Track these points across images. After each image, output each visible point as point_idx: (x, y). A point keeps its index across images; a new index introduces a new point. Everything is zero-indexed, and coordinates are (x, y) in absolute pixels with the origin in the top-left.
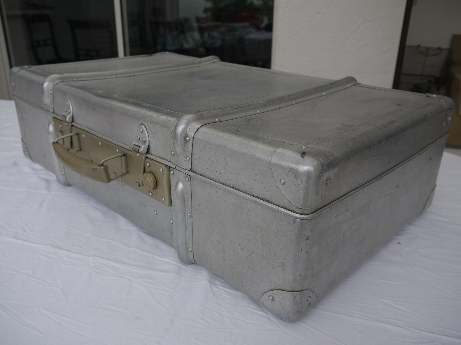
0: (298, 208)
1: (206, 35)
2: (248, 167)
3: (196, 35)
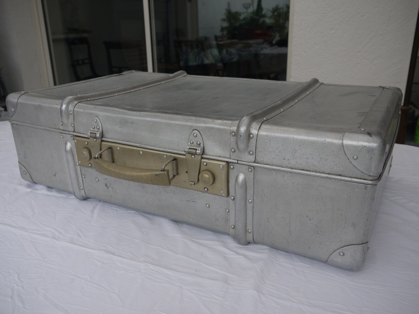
0: (370, 176)
1: (224, 51)
2: (318, 151)
3: (215, 52)
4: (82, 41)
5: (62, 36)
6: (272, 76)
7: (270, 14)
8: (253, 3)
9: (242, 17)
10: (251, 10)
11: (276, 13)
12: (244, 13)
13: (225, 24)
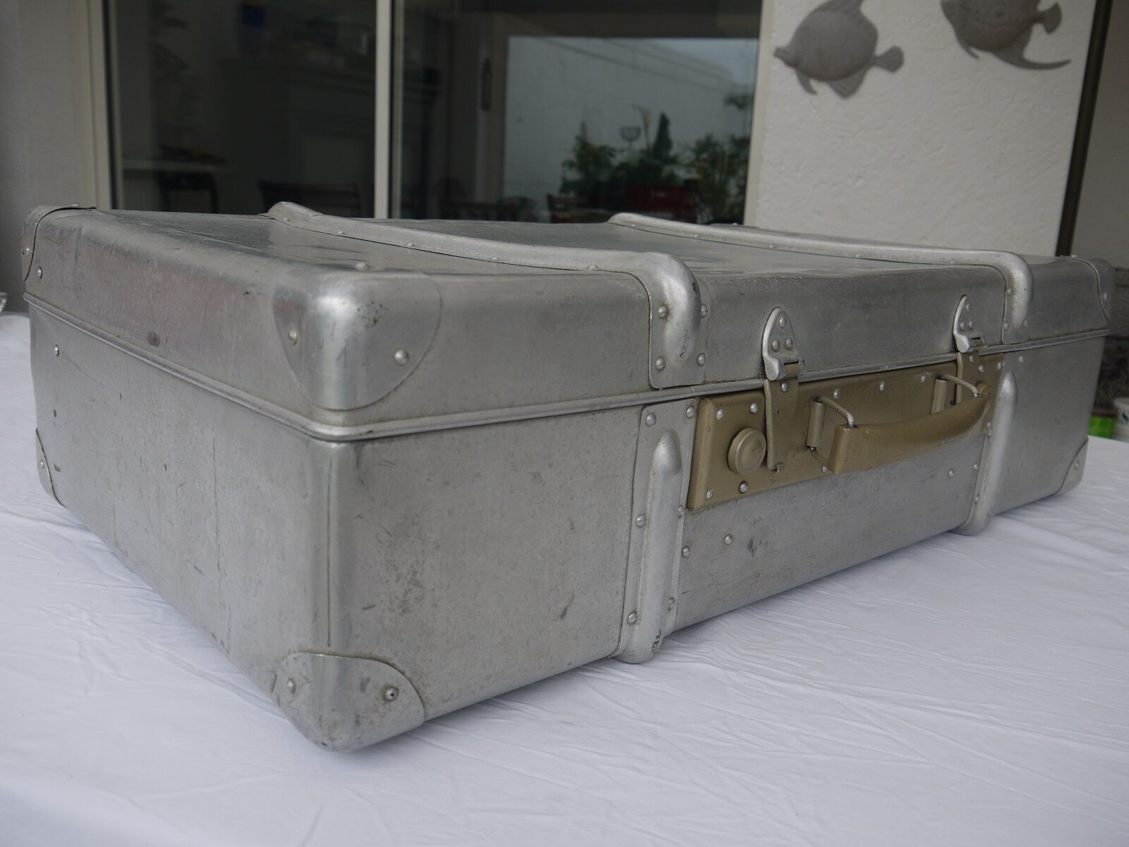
7: (688, 156)
8: (646, 125)
9: (617, 160)
10: (641, 144)
11: (705, 156)
12: (622, 151)
13: (573, 175)
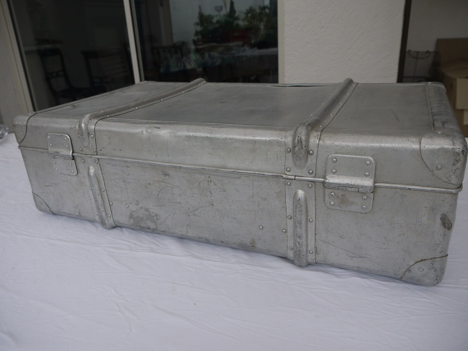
1: (206, 55)
3: (193, 57)
4: (55, 52)
5: (34, 48)
6: (252, 78)
7: (243, 16)
8: (225, 6)
9: (215, 20)
10: (224, 12)
11: (250, 15)
12: (216, 16)
13: (199, 28)
